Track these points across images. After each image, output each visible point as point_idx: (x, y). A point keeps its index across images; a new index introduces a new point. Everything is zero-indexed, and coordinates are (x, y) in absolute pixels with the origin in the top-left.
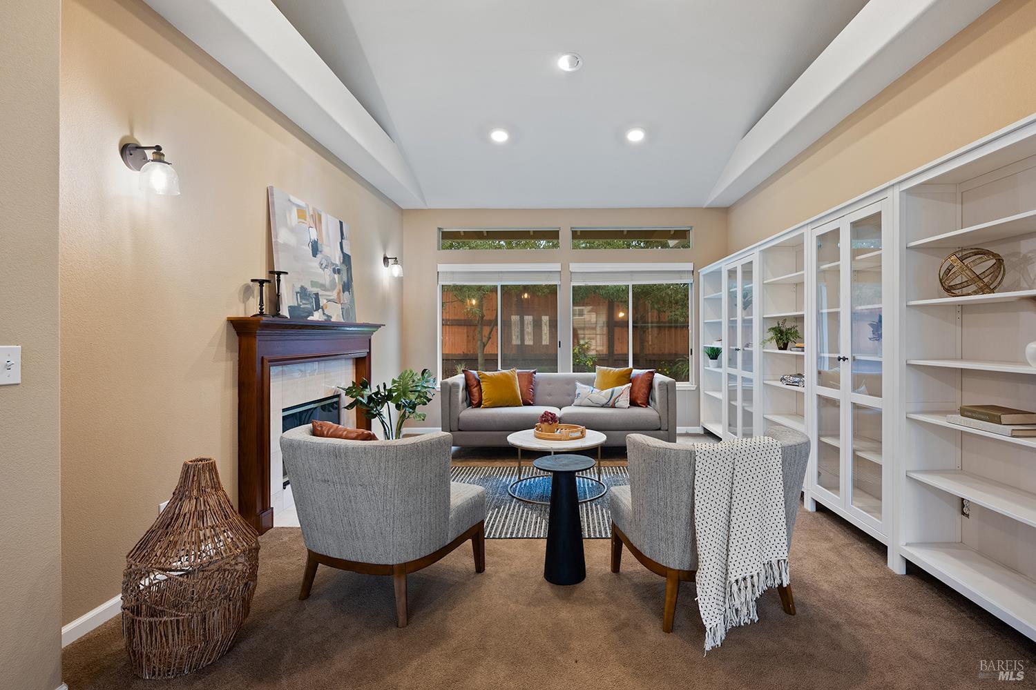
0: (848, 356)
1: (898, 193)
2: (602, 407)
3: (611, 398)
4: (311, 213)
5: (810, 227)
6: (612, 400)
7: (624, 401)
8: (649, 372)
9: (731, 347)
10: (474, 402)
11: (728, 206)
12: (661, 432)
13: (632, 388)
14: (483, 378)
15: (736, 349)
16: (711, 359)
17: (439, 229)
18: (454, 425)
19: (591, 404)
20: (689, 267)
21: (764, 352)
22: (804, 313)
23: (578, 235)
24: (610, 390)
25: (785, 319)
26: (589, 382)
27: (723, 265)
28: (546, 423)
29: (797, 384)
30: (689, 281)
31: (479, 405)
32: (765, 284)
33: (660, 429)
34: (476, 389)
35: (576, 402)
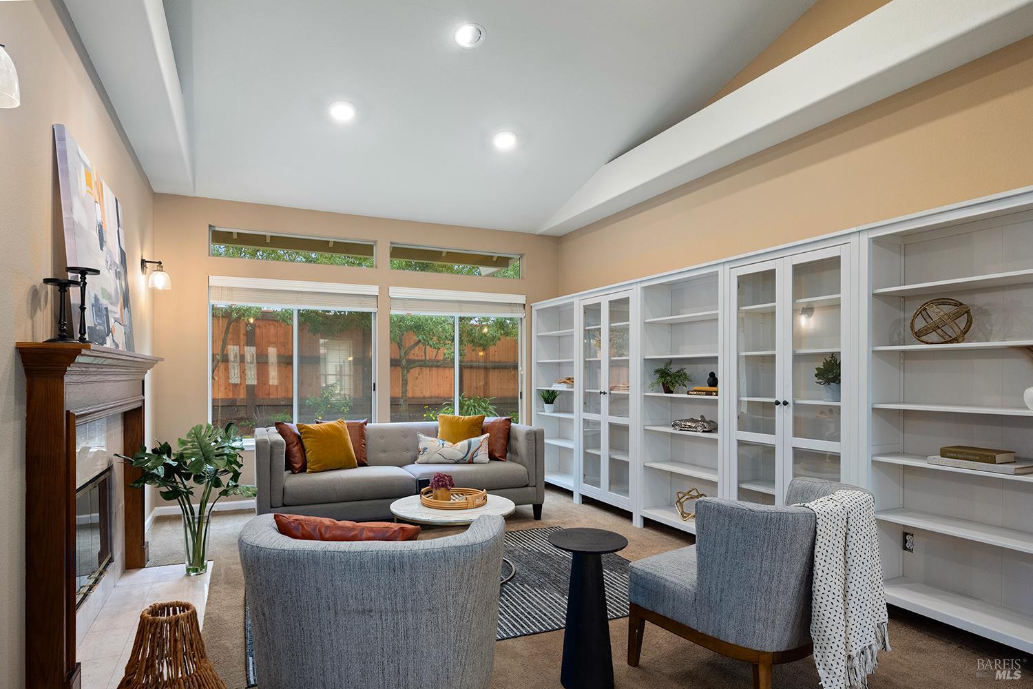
0: (790, 400)
1: (867, 239)
2: (456, 463)
3: (467, 454)
4: (95, 180)
5: (727, 267)
6: (469, 455)
7: (483, 456)
8: (506, 419)
9: (587, 391)
10: (297, 466)
11: (560, 235)
12: (529, 488)
13: (489, 439)
14: (305, 432)
15: (601, 393)
16: (546, 403)
17: (210, 226)
18: (278, 498)
19: (443, 460)
20: (521, 299)
21: (645, 396)
22: (719, 354)
23: (397, 252)
24: (466, 442)
25: (671, 361)
26: (433, 433)
27: (576, 300)
28: (443, 489)
29: (694, 429)
30: (518, 314)
31: (303, 469)
32: (646, 323)
33: (527, 486)
34: (296, 448)
35: (421, 458)
